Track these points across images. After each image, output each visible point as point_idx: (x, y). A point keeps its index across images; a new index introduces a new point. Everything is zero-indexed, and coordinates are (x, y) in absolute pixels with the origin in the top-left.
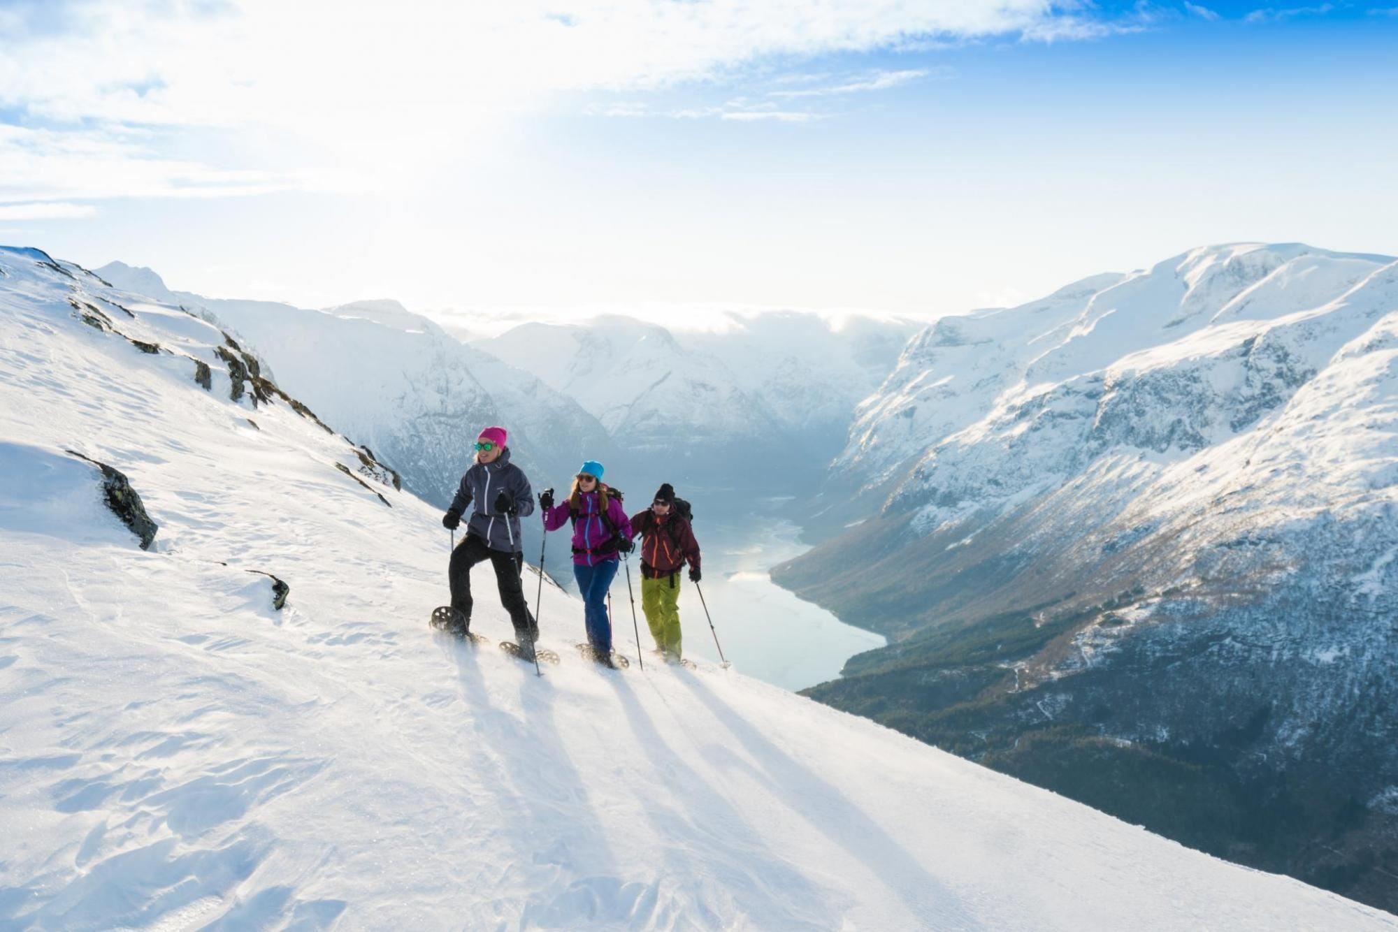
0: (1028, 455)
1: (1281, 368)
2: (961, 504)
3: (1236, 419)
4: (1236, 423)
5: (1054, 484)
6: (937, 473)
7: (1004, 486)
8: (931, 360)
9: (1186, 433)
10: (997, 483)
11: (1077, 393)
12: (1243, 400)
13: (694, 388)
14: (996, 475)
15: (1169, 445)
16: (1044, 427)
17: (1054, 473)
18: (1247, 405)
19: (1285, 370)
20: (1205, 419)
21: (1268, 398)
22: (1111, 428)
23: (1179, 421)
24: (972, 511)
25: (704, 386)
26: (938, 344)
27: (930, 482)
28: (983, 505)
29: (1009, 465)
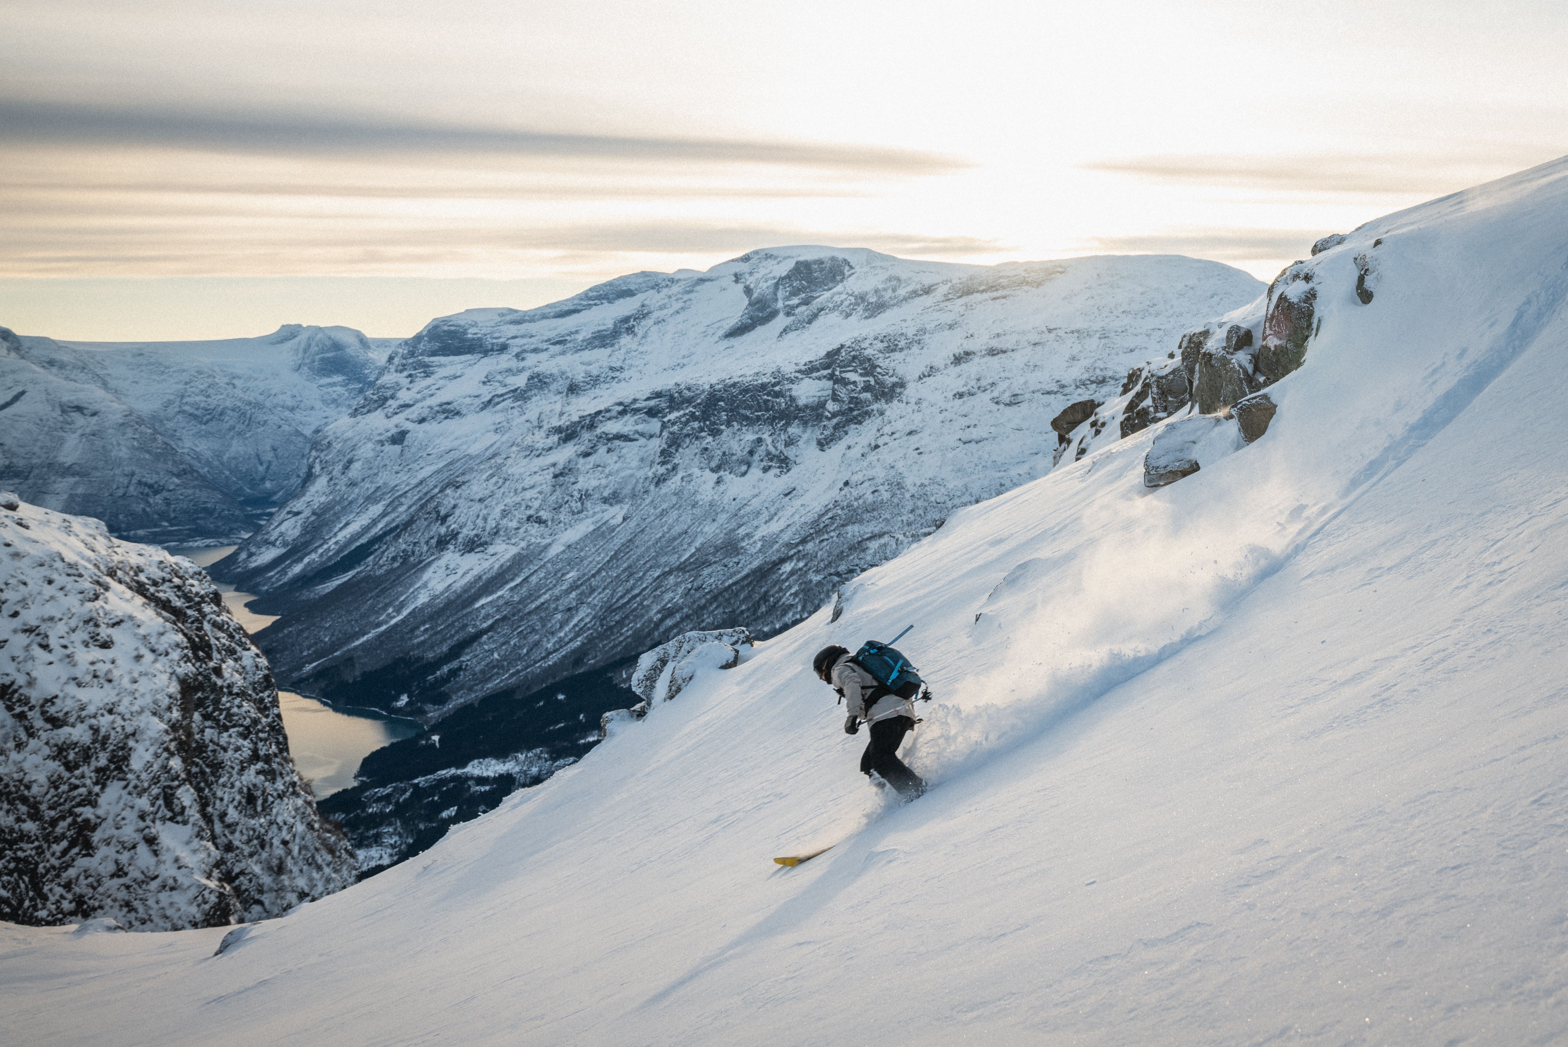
0: (578, 486)
1: (869, 381)
2: (491, 549)
3: (823, 436)
4: (823, 441)
5: (613, 518)
6: (457, 512)
7: (549, 523)
8: (425, 372)
9: (768, 453)
10: (540, 521)
11: (636, 411)
12: (830, 416)
13: (63, 412)
14: (537, 511)
15: (749, 467)
16: (595, 451)
17: (611, 505)
18: (835, 421)
19: (873, 383)
20: (789, 437)
21: (855, 413)
22: (680, 450)
23: (760, 441)
24: (508, 556)
25: (79, 409)
26: (434, 354)
27: (448, 524)
28: (523, 549)
29: (554, 497)
